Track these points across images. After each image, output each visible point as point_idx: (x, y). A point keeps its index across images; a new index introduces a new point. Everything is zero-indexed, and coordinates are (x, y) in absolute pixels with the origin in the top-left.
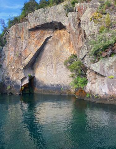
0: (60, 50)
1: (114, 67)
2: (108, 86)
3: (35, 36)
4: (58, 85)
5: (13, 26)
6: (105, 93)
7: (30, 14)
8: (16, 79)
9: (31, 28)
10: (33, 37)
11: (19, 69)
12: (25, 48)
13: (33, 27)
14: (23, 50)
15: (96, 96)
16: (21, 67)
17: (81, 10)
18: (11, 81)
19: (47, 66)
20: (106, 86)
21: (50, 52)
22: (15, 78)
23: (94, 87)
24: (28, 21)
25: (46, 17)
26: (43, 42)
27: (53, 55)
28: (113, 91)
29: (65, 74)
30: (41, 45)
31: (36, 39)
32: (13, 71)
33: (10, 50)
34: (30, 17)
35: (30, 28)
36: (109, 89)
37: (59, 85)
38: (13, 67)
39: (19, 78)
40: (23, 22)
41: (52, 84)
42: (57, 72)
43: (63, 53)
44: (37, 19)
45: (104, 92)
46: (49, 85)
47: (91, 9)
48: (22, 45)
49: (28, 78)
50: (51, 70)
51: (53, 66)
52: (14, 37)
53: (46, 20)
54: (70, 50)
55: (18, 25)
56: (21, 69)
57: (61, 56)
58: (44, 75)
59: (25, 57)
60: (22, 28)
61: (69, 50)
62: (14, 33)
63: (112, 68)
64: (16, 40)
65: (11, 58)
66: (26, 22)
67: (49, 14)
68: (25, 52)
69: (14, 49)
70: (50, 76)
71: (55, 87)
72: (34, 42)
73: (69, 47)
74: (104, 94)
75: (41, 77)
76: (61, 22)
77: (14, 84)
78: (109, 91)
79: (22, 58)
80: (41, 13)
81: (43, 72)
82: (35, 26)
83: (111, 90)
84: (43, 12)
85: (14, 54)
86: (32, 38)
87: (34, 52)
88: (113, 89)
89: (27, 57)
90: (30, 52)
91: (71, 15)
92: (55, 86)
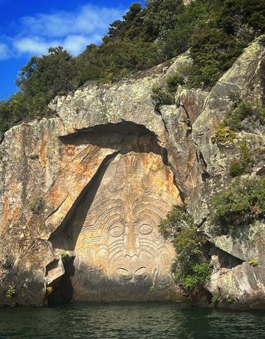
0: (143, 187)
1: (256, 244)
2: (249, 278)
3: (77, 152)
4: (140, 278)
5: (15, 127)
6: (245, 291)
7: (63, 97)
8: (32, 267)
9: (66, 134)
10: (71, 155)
11: (39, 239)
12: (51, 183)
13: (72, 131)
14: (46, 190)
15: (229, 298)
16: (43, 234)
17: (190, 104)
18: (16, 274)
19: (109, 229)
20: (245, 278)
21: (116, 191)
22: (28, 265)
23: (225, 281)
24: (58, 116)
25: (105, 110)
26: (96, 168)
27: (123, 200)
28: (257, 288)
29: (159, 249)
30: (92, 176)
31: (78, 161)
32: (21, 246)
33: (8, 190)
34: (62, 105)
35: (63, 134)
36: (251, 284)
37: (145, 277)
38: (22, 236)
39: (39, 264)
40: (45, 119)
41: (124, 276)
42: (137, 244)
43: (151, 196)
44: (81, 113)
45: (243, 289)
46: (118, 279)
47: (213, 111)
48: (43, 176)
49: (60, 262)
50: (121, 237)
51: (127, 228)
52: (18, 156)
53: (105, 116)
54: (168, 189)
55: (31, 124)
56: (43, 240)
57: (146, 203)
58: (102, 252)
59: (54, 208)
60: (43, 134)
61: (165, 189)
62: (18, 146)
63: (254, 246)
64: (26, 164)
65: (12, 213)
66: (51, 119)
67: (113, 104)
68: (51, 194)
69: (20, 186)
70: (118, 255)
71: (132, 284)
72: (73, 167)
73: (166, 183)
74: (242, 293)
75: (94, 258)
76: (144, 124)
77: (27, 280)
78: (252, 287)
79: (46, 210)
80: (93, 99)
81: (100, 245)
82: (76, 130)
83: (254, 286)
84: (97, 96)
85: (23, 201)
86: (69, 158)
87: (75, 194)
88: (258, 285)
89: (58, 209)
90: (64, 194)
91: (170, 113)
92: (132, 281)
